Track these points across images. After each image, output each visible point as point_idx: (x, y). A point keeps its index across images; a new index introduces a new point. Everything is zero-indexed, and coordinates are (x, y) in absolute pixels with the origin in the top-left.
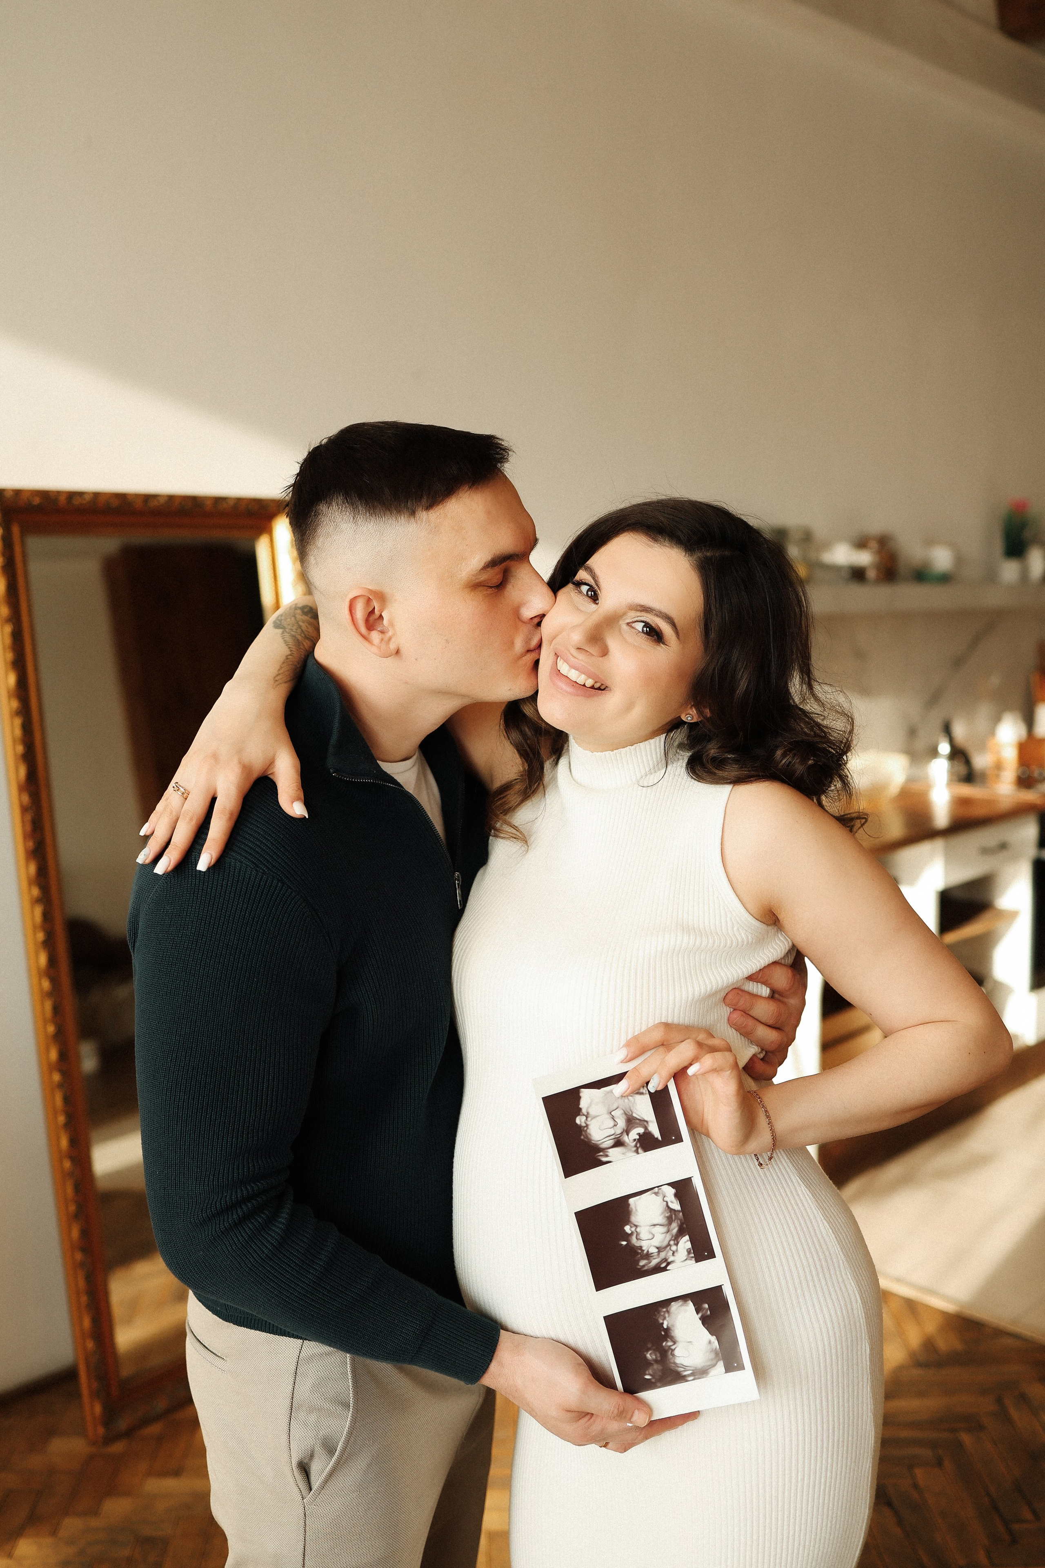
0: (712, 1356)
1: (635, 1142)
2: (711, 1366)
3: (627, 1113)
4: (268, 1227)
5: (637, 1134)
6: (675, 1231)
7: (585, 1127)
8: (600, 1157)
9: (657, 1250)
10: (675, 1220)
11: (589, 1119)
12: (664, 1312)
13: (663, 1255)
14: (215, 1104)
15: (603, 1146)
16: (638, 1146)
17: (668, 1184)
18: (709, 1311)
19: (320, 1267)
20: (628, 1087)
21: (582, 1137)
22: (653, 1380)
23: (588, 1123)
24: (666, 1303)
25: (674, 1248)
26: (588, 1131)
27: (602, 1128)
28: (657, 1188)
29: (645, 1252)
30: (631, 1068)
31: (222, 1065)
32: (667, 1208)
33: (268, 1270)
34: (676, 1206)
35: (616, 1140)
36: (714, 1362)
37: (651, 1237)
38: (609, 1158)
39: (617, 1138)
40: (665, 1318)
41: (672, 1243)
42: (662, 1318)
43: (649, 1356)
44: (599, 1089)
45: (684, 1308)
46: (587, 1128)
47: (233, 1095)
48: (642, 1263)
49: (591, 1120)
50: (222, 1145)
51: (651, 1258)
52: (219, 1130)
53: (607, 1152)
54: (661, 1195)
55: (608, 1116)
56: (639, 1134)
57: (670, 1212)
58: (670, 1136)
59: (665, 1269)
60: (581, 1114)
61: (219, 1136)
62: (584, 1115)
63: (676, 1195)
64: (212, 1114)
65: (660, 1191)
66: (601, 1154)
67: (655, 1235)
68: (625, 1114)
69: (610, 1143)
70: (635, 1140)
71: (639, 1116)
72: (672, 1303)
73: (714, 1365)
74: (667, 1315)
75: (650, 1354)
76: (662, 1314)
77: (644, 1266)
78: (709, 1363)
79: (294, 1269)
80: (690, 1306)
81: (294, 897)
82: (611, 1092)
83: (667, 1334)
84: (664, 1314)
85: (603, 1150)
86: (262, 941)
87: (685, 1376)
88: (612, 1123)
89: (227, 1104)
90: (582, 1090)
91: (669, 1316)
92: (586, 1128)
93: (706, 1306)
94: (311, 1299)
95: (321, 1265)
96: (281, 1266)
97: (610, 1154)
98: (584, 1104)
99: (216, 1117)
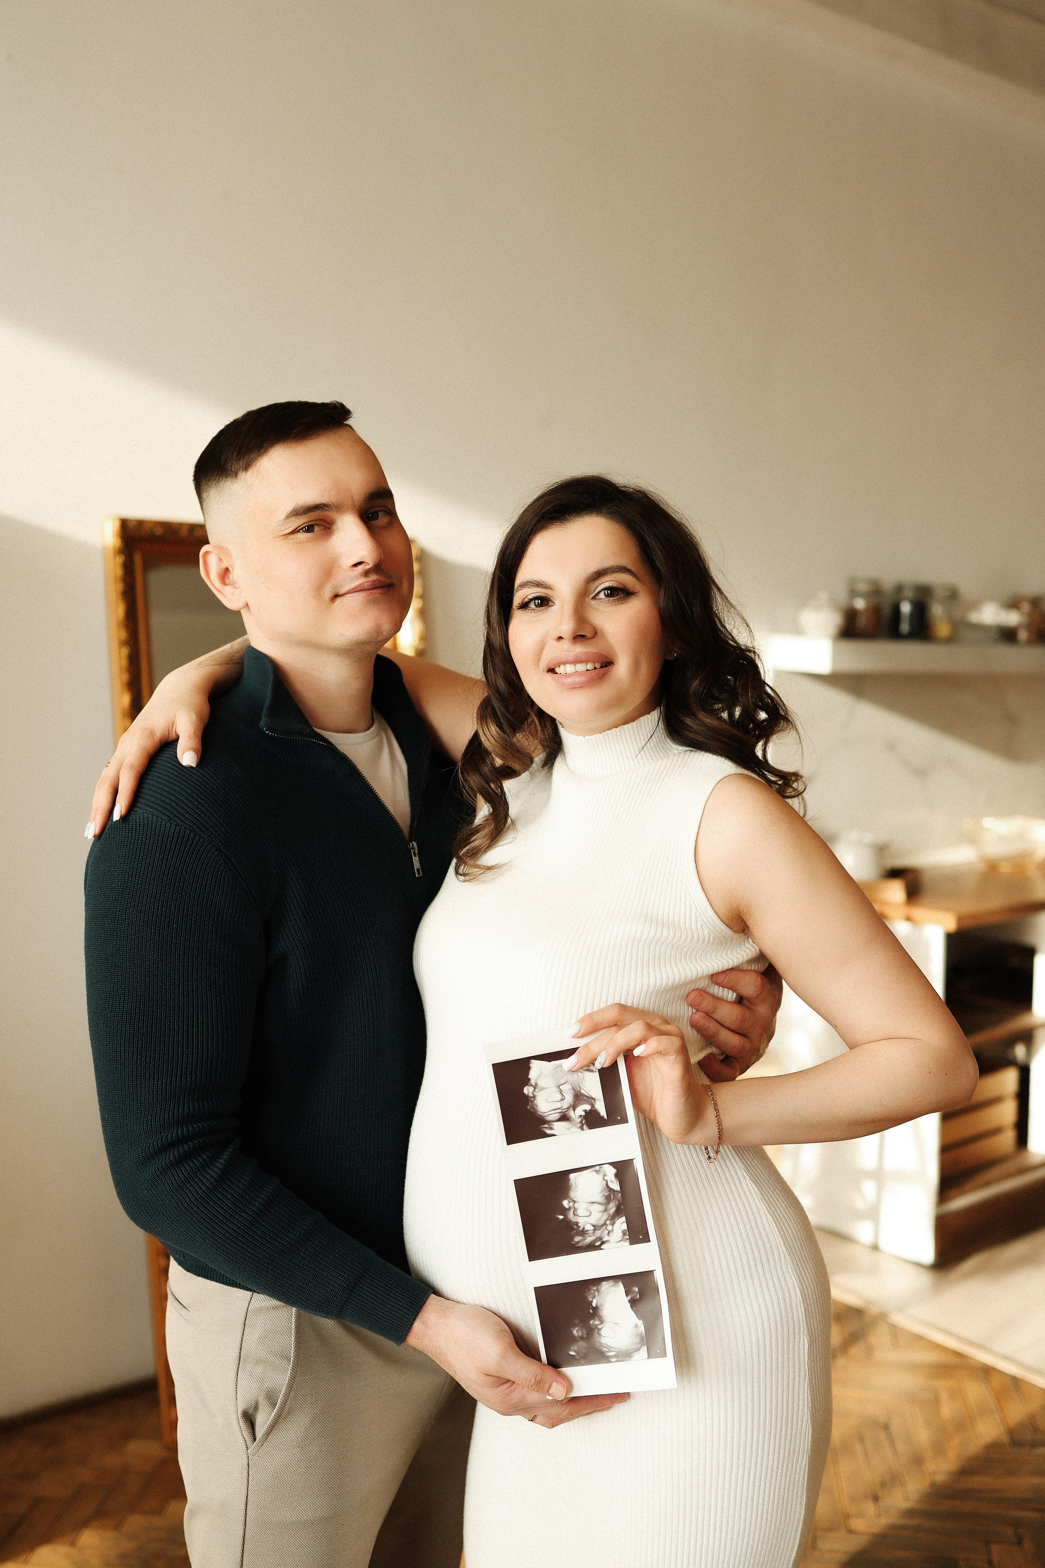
0: (637, 1340)
1: (581, 1118)
2: (634, 1350)
3: (575, 1089)
4: (204, 1169)
5: (584, 1110)
6: (612, 1211)
7: (532, 1097)
8: (544, 1129)
9: (593, 1228)
10: (613, 1200)
11: (537, 1090)
12: (594, 1290)
13: (598, 1233)
14: (149, 1048)
15: (549, 1118)
16: (584, 1122)
17: (610, 1164)
18: (638, 1295)
19: (252, 1212)
20: (576, 1062)
21: (529, 1107)
22: (577, 1357)
23: (535, 1094)
24: (598, 1281)
25: (610, 1228)
26: (535, 1102)
27: (549, 1100)
28: (598, 1166)
29: (581, 1228)
30: (583, 1045)
31: (153, 1010)
32: (606, 1187)
33: (202, 1211)
34: (616, 1186)
35: (562, 1114)
36: (639, 1346)
37: (588, 1214)
38: (553, 1131)
39: (563, 1112)
40: (594, 1297)
41: (608, 1222)
42: (592, 1296)
43: (576, 1332)
44: (550, 1062)
45: (614, 1288)
46: (535, 1099)
47: (165, 1038)
48: (577, 1239)
49: (539, 1091)
50: (158, 1087)
51: (587, 1236)
52: (154, 1072)
53: (552, 1125)
54: (602, 1173)
55: (556, 1089)
56: (585, 1111)
57: (610, 1192)
58: (615, 1116)
59: (599, 1248)
60: (529, 1084)
61: (154, 1077)
62: (532, 1086)
63: (617, 1176)
64: (146, 1057)
65: (601, 1169)
66: (546, 1126)
67: (592, 1212)
68: (573, 1089)
69: (556, 1116)
70: (581, 1116)
71: (586, 1092)
72: (603, 1283)
73: (638, 1350)
74: (596, 1294)
75: (577, 1331)
76: (592, 1292)
77: (578, 1242)
78: (634, 1347)
79: (227, 1211)
80: (620, 1288)
81: (207, 846)
82: (561, 1066)
83: (595, 1312)
84: (595, 1292)
85: (548, 1122)
86: (178, 888)
87: (608, 1357)
88: (559, 1097)
89: (160, 1047)
90: (533, 1061)
91: (598, 1295)
92: (533, 1099)
93: (636, 1289)
94: (243, 1242)
95: (253, 1210)
96: (214, 1208)
97: (554, 1127)
98: (533, 1075)
99: (150, 1060)
